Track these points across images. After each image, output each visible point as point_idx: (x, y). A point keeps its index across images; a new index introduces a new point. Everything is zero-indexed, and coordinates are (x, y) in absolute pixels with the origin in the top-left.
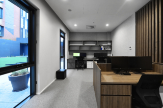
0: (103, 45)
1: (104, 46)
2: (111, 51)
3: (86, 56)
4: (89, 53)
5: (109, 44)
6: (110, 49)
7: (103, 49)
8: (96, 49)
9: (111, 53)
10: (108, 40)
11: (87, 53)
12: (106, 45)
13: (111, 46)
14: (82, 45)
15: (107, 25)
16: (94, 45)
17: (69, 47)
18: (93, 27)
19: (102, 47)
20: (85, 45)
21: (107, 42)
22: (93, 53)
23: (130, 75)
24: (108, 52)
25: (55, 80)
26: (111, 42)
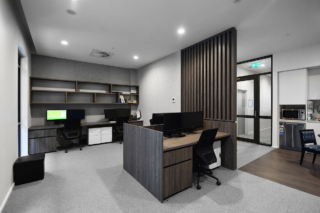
0: (124, 93)
1: (124, 95)
2: (137, 105)
3: (83, 118)
4: (92, 109)
5: (134, 91)
6: (135, 102)
7: (123, 101)
8: (108, 100)
9: (136, 109)
10: (132, 84)
11: (86, 109)
12: (128, 93)
13: (137, 97)
14: (73, 90)
15: (136, 58)
16: (104, 92)
17: (32, 93)
18: (105, 55)
19: (122, 97)
20: (81, 91)
21: (129, 87)
22: (102, 110)
23: (184, 136)
24: (132, 107)
25: (14, 189)
26: (137, 88)
